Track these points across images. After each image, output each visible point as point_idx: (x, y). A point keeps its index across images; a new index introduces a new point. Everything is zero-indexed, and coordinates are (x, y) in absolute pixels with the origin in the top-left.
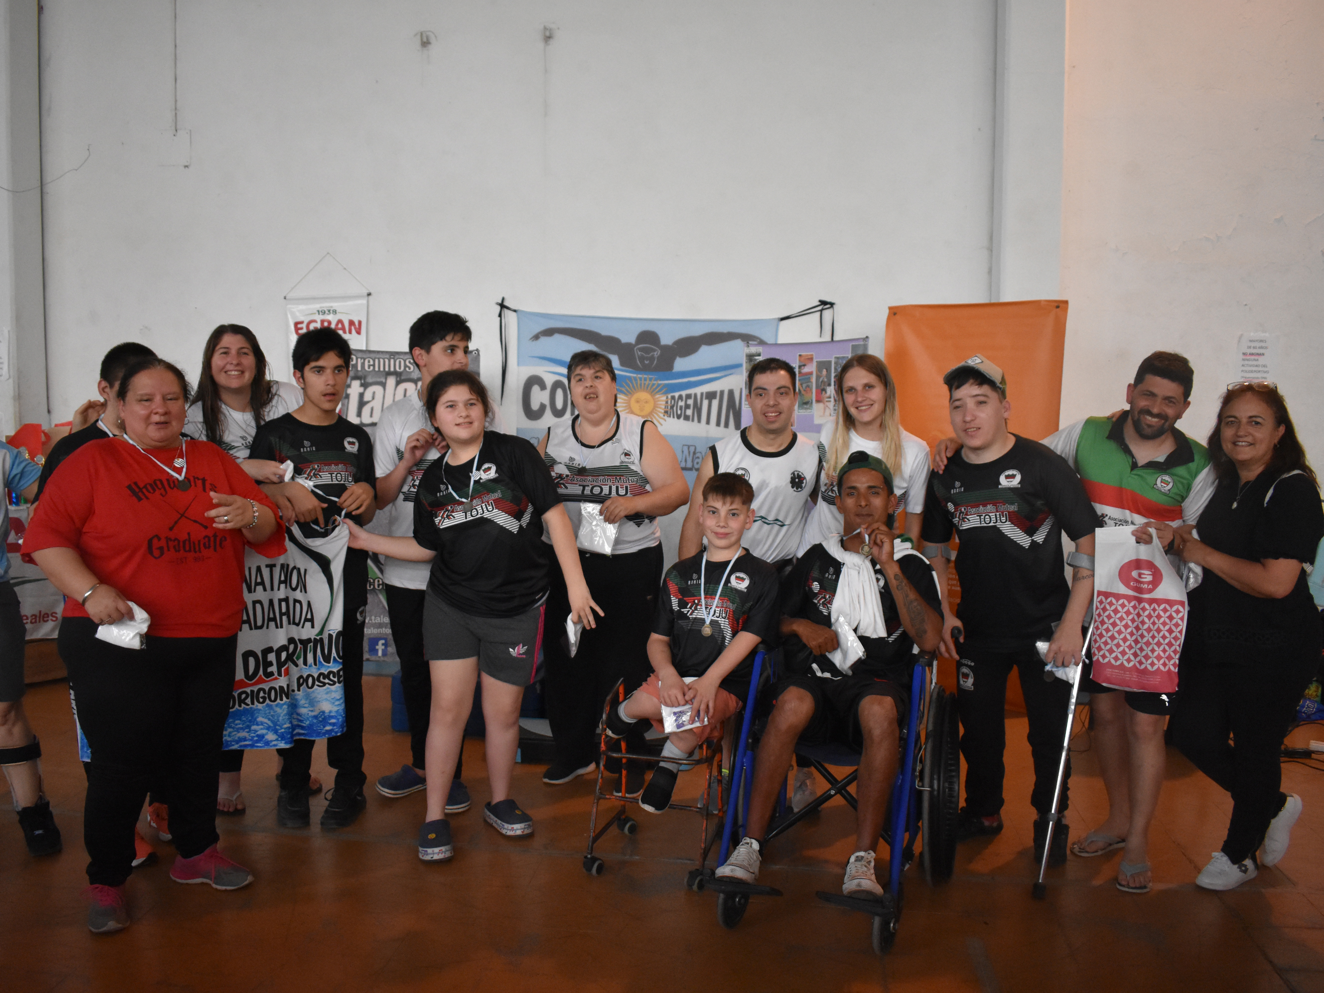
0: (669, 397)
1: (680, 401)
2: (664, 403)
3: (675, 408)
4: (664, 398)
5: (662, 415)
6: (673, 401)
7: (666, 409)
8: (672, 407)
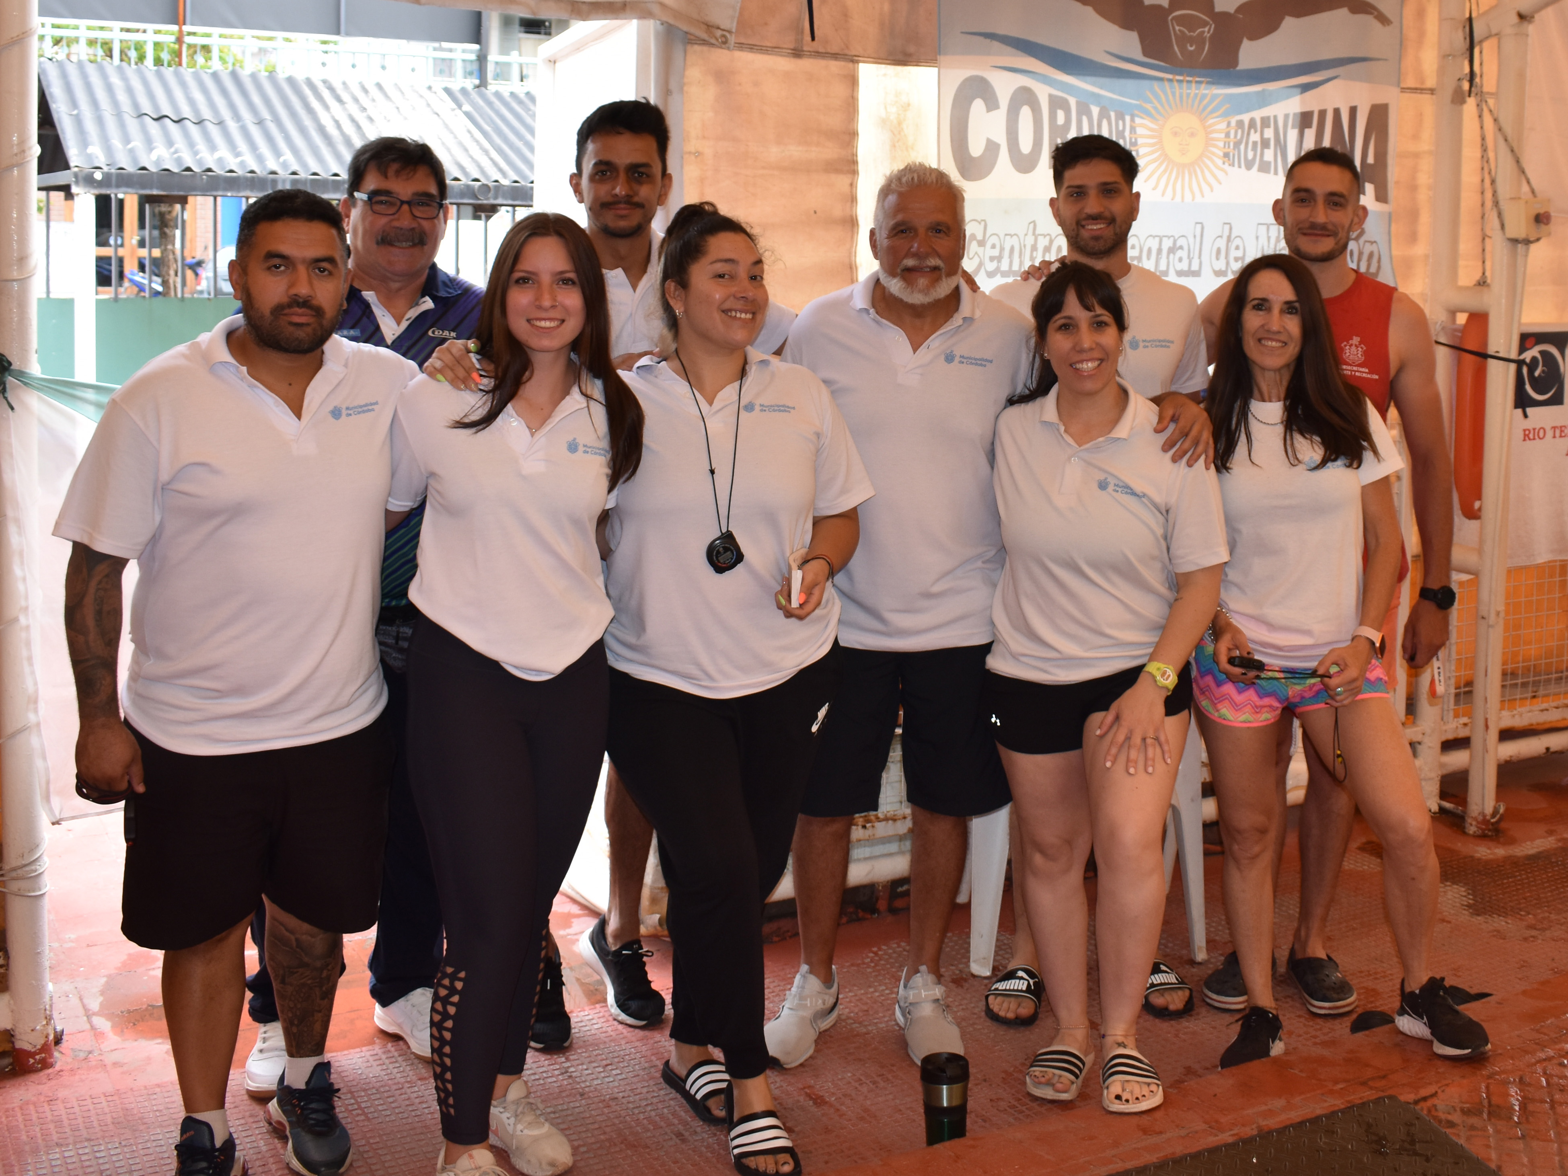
0: (1233, 123)
1: (1252, 131)
2: (1223, 135)
3: (1242, 147)
4: (1223, 126)
5: (1219, 162)
6: (1240, 132)
7: (1226, 150)
8: (1237, 144)
